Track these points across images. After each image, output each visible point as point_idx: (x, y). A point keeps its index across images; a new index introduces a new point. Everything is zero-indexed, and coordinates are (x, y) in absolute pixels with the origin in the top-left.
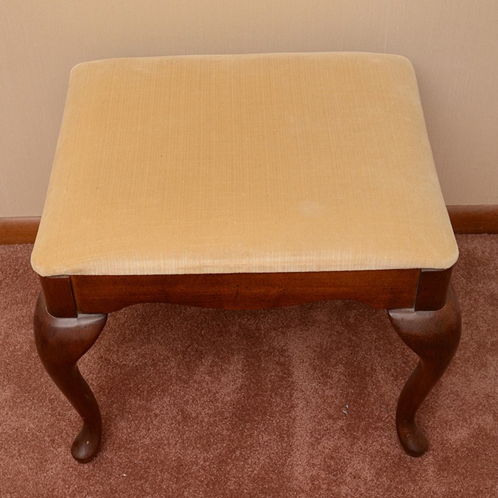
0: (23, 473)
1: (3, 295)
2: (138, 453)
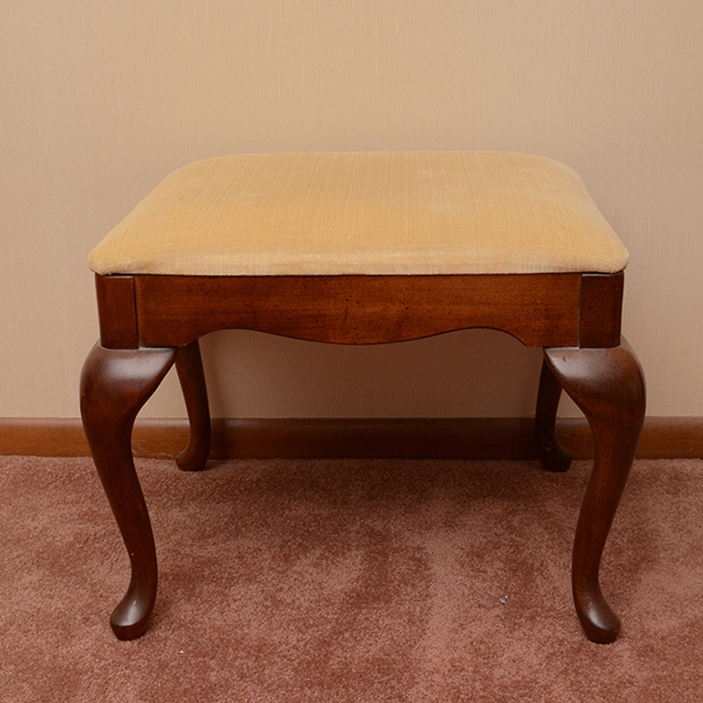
0: (38, 648)
1: (49, 497)
2: (205, 632)
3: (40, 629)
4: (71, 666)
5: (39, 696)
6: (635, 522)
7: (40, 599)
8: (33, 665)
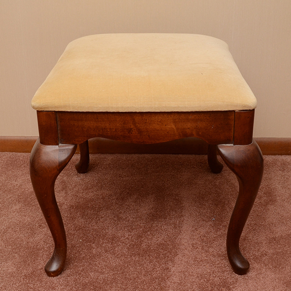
1: (22, 171)
3: (21, 230)
4: (35, 247)
5: (22, 260)
6: (267, 185)
7: (20, 216)
8: (19, 246)
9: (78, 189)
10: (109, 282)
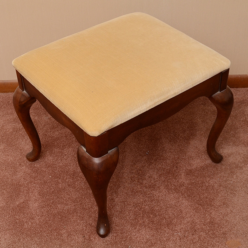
0: (7, 176)
1: (2, 111)
2: (57, 168)
3: (6, 169)
4: (18, 183)
5: (9, 195)
7: (5, 156)
8: (6, 183)
9: (47, 129)
10: (72, 212)
